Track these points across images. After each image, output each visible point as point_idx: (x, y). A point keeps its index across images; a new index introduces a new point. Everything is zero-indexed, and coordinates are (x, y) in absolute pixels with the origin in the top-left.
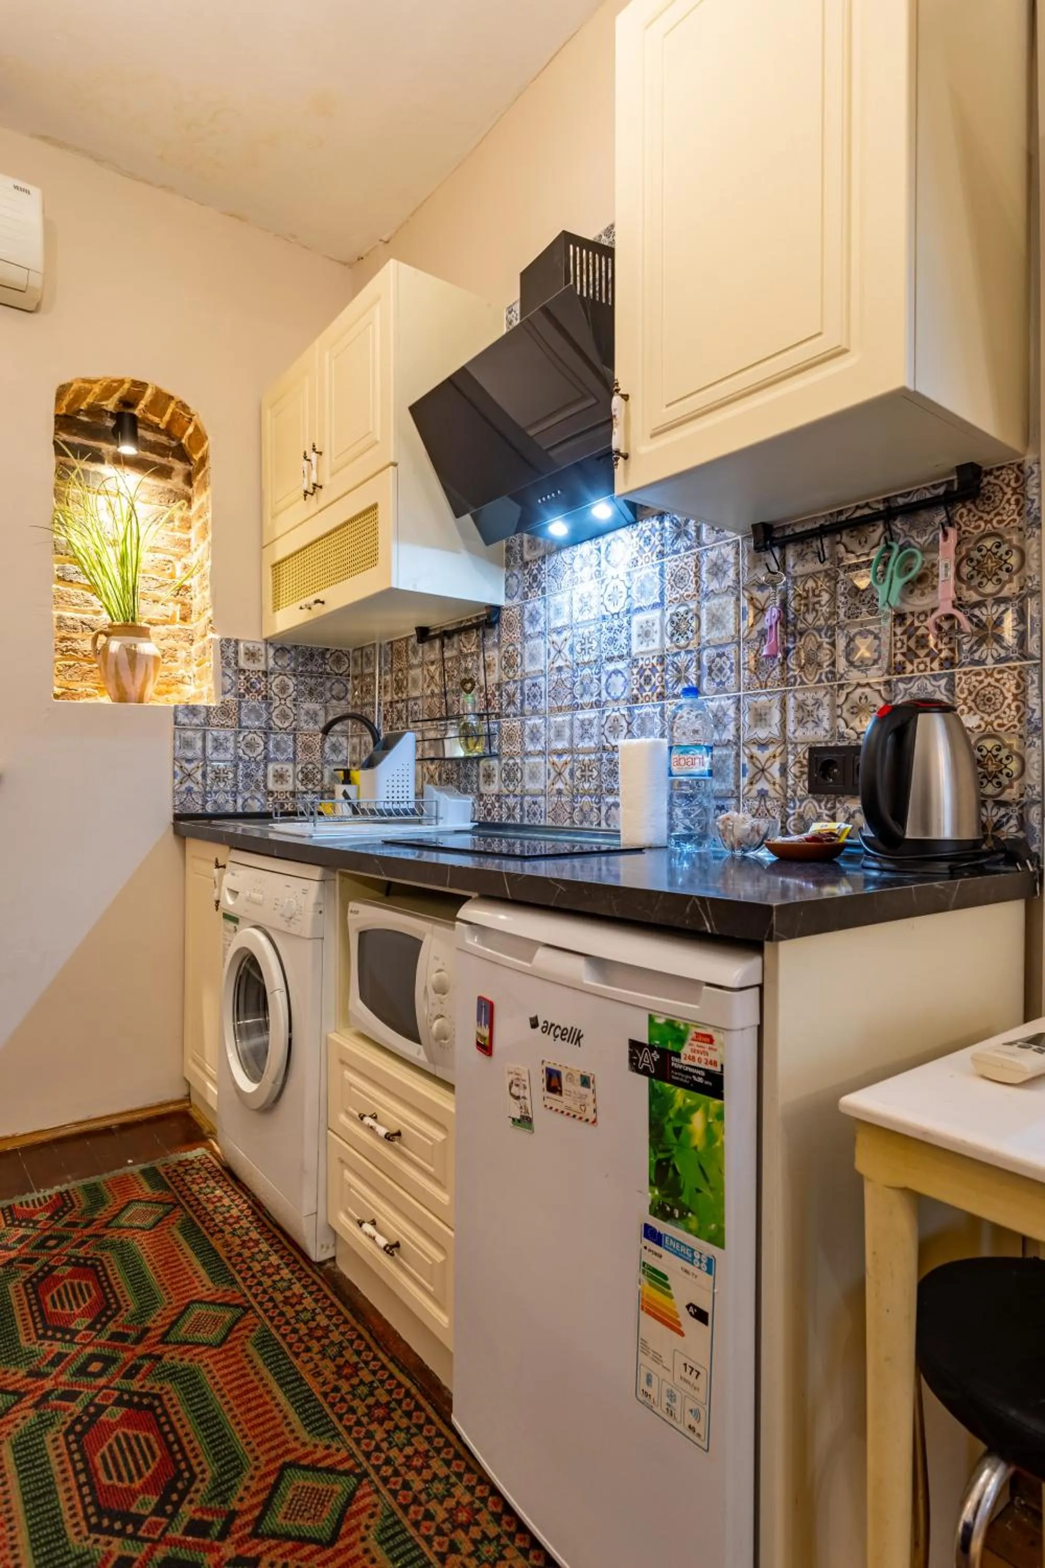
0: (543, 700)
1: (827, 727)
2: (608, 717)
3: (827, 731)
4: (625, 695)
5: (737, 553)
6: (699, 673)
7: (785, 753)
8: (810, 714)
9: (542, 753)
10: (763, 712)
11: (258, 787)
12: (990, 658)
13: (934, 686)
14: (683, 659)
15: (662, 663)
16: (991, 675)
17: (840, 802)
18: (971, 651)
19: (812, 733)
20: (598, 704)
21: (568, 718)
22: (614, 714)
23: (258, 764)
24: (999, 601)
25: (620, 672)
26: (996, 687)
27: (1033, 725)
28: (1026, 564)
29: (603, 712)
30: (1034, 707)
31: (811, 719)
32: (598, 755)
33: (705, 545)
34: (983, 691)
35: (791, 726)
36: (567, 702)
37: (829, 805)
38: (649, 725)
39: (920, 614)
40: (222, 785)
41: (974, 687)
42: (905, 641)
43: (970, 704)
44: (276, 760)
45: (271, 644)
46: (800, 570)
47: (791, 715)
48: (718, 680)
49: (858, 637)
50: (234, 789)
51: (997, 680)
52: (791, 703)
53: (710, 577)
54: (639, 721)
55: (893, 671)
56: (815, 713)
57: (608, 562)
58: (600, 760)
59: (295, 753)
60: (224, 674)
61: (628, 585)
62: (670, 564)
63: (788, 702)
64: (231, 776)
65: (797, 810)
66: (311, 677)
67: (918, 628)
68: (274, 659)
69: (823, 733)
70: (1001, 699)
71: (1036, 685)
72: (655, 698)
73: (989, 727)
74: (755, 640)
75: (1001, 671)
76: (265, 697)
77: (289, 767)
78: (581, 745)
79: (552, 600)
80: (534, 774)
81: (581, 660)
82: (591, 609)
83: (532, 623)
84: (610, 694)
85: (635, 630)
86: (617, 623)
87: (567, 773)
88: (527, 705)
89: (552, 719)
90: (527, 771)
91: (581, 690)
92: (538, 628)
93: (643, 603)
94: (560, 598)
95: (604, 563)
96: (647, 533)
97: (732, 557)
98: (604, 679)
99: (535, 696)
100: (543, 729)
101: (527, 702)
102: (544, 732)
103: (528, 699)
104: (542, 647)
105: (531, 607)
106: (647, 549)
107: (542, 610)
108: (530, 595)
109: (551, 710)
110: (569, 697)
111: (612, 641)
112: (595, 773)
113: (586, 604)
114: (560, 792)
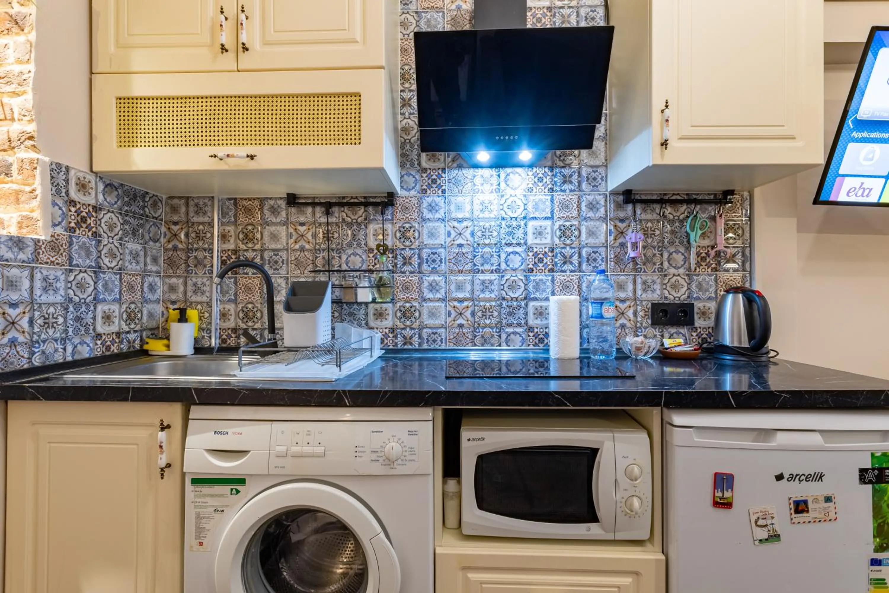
0: (443, 264)
2: (507, 280)
4: (522, 267)
5: (606, 200)
6: (580, 260)
7: (636, 305)
9: (443, 300)
11: (87, 331)
14: (568, 251)
19: (651, 296)
20: (497, 271)
21: (469, 278)
22: (512, 278)
23: (87, 305)
25: (517, 253)
29: (503, 276)
32: (498, 302)
33: (583, 191)
35: (639, 292)
36: (468, 267)
38: (542, 287)
40: (51, 331)
44: (104, 300)
45: (101, 178)
46: (643, 216)
50: (63, 335)
52: (639, 281)
53: (588, 210)
54: (534, 284)
57: (508, 185)
58: (500, 305)
59: (120, 293)
60: (54, 204)
61: (525, 202)
62: (558, 197)
64: (61, 320)
65: (643, 333)
66: (135, 218)
68: (104, 195)
72: (546, 271)
74: (617, 247)
76: (95, 234)
77: (115, 307)
78: (482, 296)
79: (453, 199)
80: (433, 314)
81: (482, 242)
82: (491, 211)
83: (431, 211)
84: (508, 266)
85: (530, 230)
86: (514, 224)
87: (468, 314)
88: (425, 267)
89: (453, 278)
90: (425, 312)
91: (482, 261)
92: (438, 216)
93: (537, 215)
94: (460, 199)
95: (503, 185)
96: (540, 175)
97: (602, 202)
98: (503, 256)
99: (434, 261)
100: (442, 284)
101: (425, 264)
102: (443, 286)
103: (427, 263)
104: (442, 229)
105: (429, 200)
106: (540, 184)
107: (442, 204)
108: (429, 192)
109: (452, 271)
110: (470, 264)
111: (511, 234)
112: (496, 314)
113: (486, 207)
114: (461, 326)
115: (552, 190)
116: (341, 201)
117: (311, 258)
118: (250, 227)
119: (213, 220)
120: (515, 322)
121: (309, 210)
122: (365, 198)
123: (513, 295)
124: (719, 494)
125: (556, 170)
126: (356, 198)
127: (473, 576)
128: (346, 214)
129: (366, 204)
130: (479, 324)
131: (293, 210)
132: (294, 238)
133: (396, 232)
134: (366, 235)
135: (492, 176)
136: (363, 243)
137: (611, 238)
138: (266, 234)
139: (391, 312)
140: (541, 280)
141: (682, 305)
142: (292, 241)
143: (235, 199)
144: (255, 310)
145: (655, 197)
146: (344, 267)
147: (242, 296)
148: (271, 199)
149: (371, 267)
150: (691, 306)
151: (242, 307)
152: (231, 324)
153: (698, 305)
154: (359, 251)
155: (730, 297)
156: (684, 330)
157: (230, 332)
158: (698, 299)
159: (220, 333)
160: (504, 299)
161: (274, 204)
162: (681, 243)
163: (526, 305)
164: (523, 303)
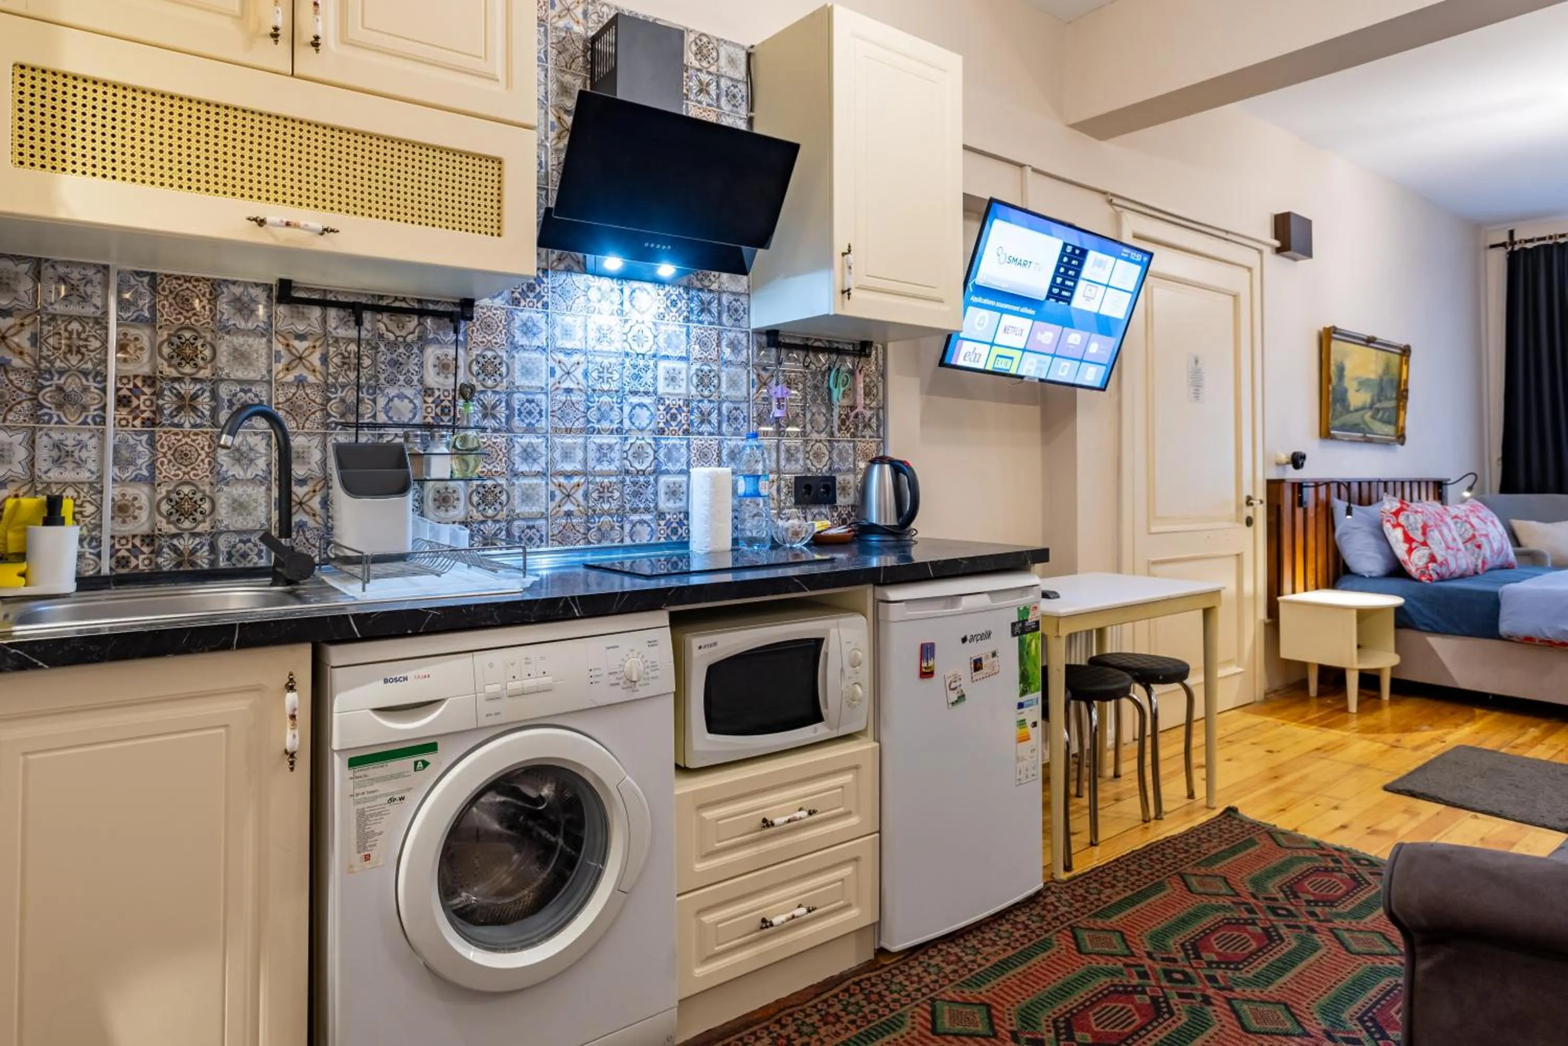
0: (543, 419)
2: (631, 444)
4: (651, 427)
5: (749, 341)
7: (779, 479)
9: (543, 474)
14: (706, 406)
15: (687, 406)
20: (619, 431)
21: (581, 440)
22: (639, 442)
25: (645, 406)
29: (626, 439)
32: (620, 478)
33: (724, 325)
35: (783, 463)
36: (579, 424)
38: (675, 454)
47: (783, 455)
53: (729, 351)
54: (666, 450)
57: (633, 306)
58: (623, 482)
61: (655, 333)
62: (695, 330)
72: (681, 432)
78: (598, 468)
79: (558, 319)
80: (527, 497)
81: (598, 387)
82: (611, 342)
83: (525, 333)
84: (633, 424)
85: (661, 374)
86: (641, 363)
87: (579, 495)
88: (516, 422)
89: (557, 440)
90: (517, 493)
91: (598, 415)
92: (536, 342)
93: (670, 352)
94: (569, 319)
95: (627, 305)
96: (674, 297)
97: (744, 342)
98: (627, 409)
99: (530, 413)
100: (542, 449)
101: (517, 418)
102: (544, 452)
103: (519, 415)
104: (542, 362)
105: (524, 315)
106: (674, 310)
107: (542, 324)
108: (523, 303)
109: (556, 430)
110: (582, 420)
111: (637, 377)
112: (617, 494)
113: (605, 336)
114: (569, 514)
115: (687, 319)
116: (375, 302)
117: (318, 400)
118: (188, 334)
119: (106, 313)
120: (642, 506)
121: (316, 312)
122: (420, 301)
123: (639, 467)
124: (924, 665)
125: (693, 293)
126: (404, 300)
127: (708, 814)
128: (384, 323)
129: (422, 313)
130: (594, 511)
131: (282, 309)
132: (284, 361)
133: (471, 363)
134: (421, 365)
135: (612, 290)
136: (415, 378)
137: (753, 391)
138: (223, 348)
139: (462, 496)
140: (674, 445)
141: (824, 478)
142: (280, 366)
143: (153, 276)
144: (198, 496)
145: (798, 342)
146: (382, 418)
147: (167, 470)
148: (234, 283)
149: (430, 420)
150: (833, 479)
151: (168, 492)
152: (142, 524)
153: (839, 478)
154: (409, 392)
155: (876, 468)
156: (825, 510)
157: (137, 542)
158: (839, 470)
159: (113, 546)
160: (627, 472)
161: (242, 294)
162: (823, 400)
163: (656, 481)
164: (652, 479)
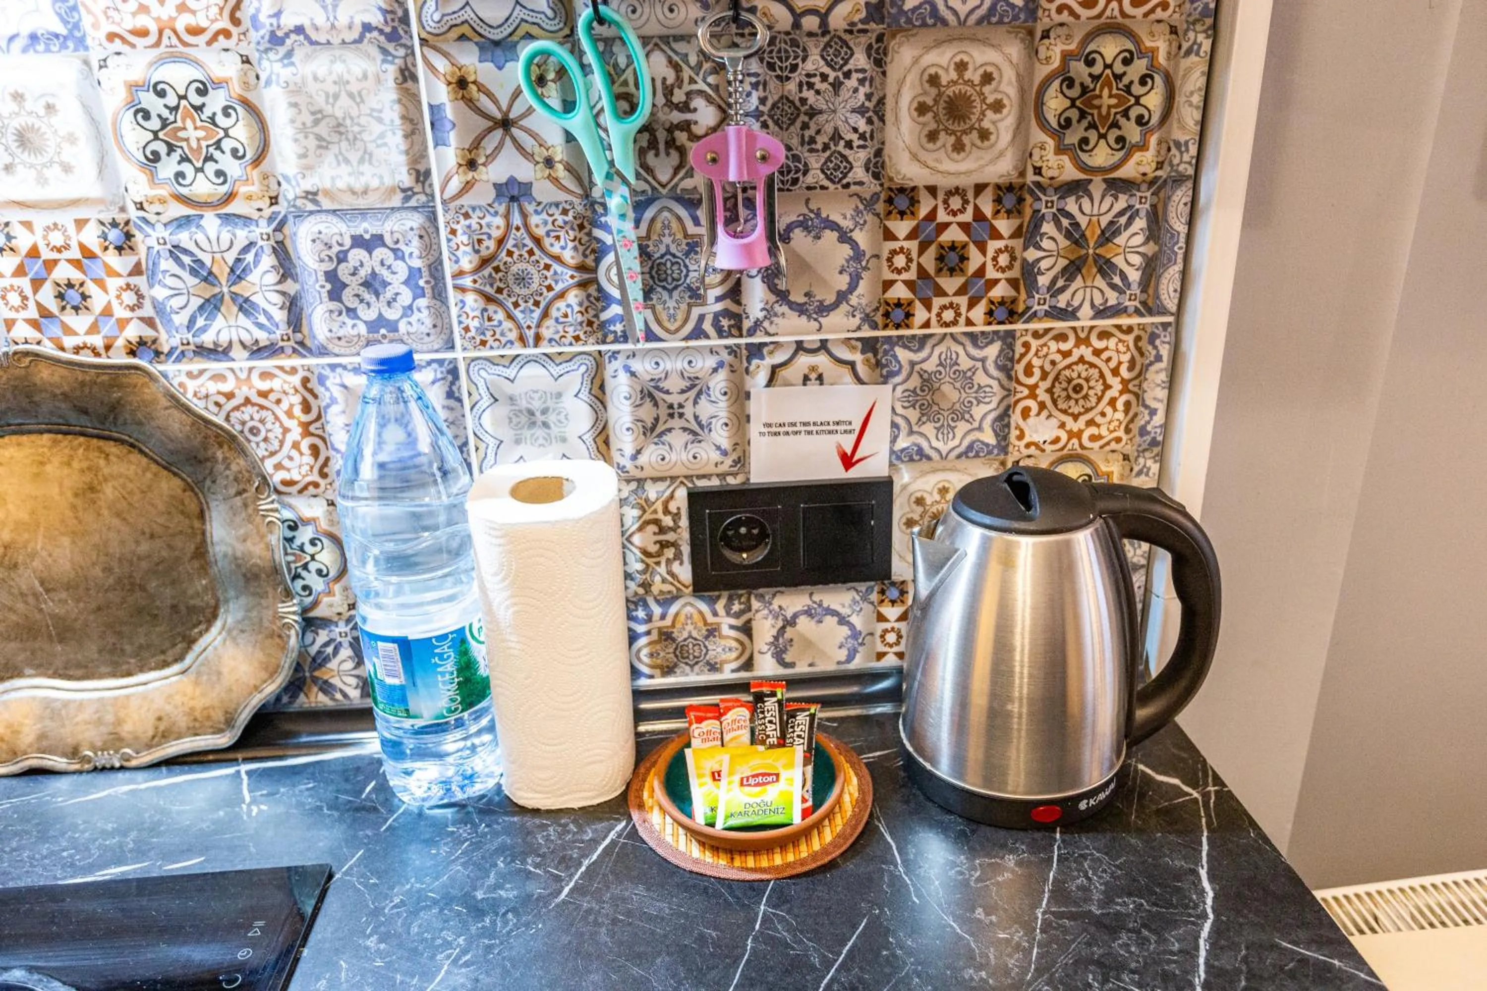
1: (725, 444)
3: (725, 453)
8: (675, 411)
10: (536, 405)
12: (1087, 306)
13: (973, 358)
15: (125, 245)
16: (1087, 342)
17: (761, 597)
18: (1054, 291)
24: (1117, 186)
26: (1092, 365)
27: (1148, 438)
28: (1174, 115)
30: (1153, 404)
31: (676, 423)
34: (1067, 373)
37: (736, 607)
39: (950, 193)
41: (1053, 363)
42: (914, 255)
43: (1043, 396)
48: (370, 315)
49: (797, 231)
51: (1097, 353)
55: (879, 318)
56: (689, 411)
63: (610, 384)
67: (947, 225)
69: (716, 456)
70: (1099, 387)
71: (1163, 365)
73: (1075, 441)
75: (1104, 335)
